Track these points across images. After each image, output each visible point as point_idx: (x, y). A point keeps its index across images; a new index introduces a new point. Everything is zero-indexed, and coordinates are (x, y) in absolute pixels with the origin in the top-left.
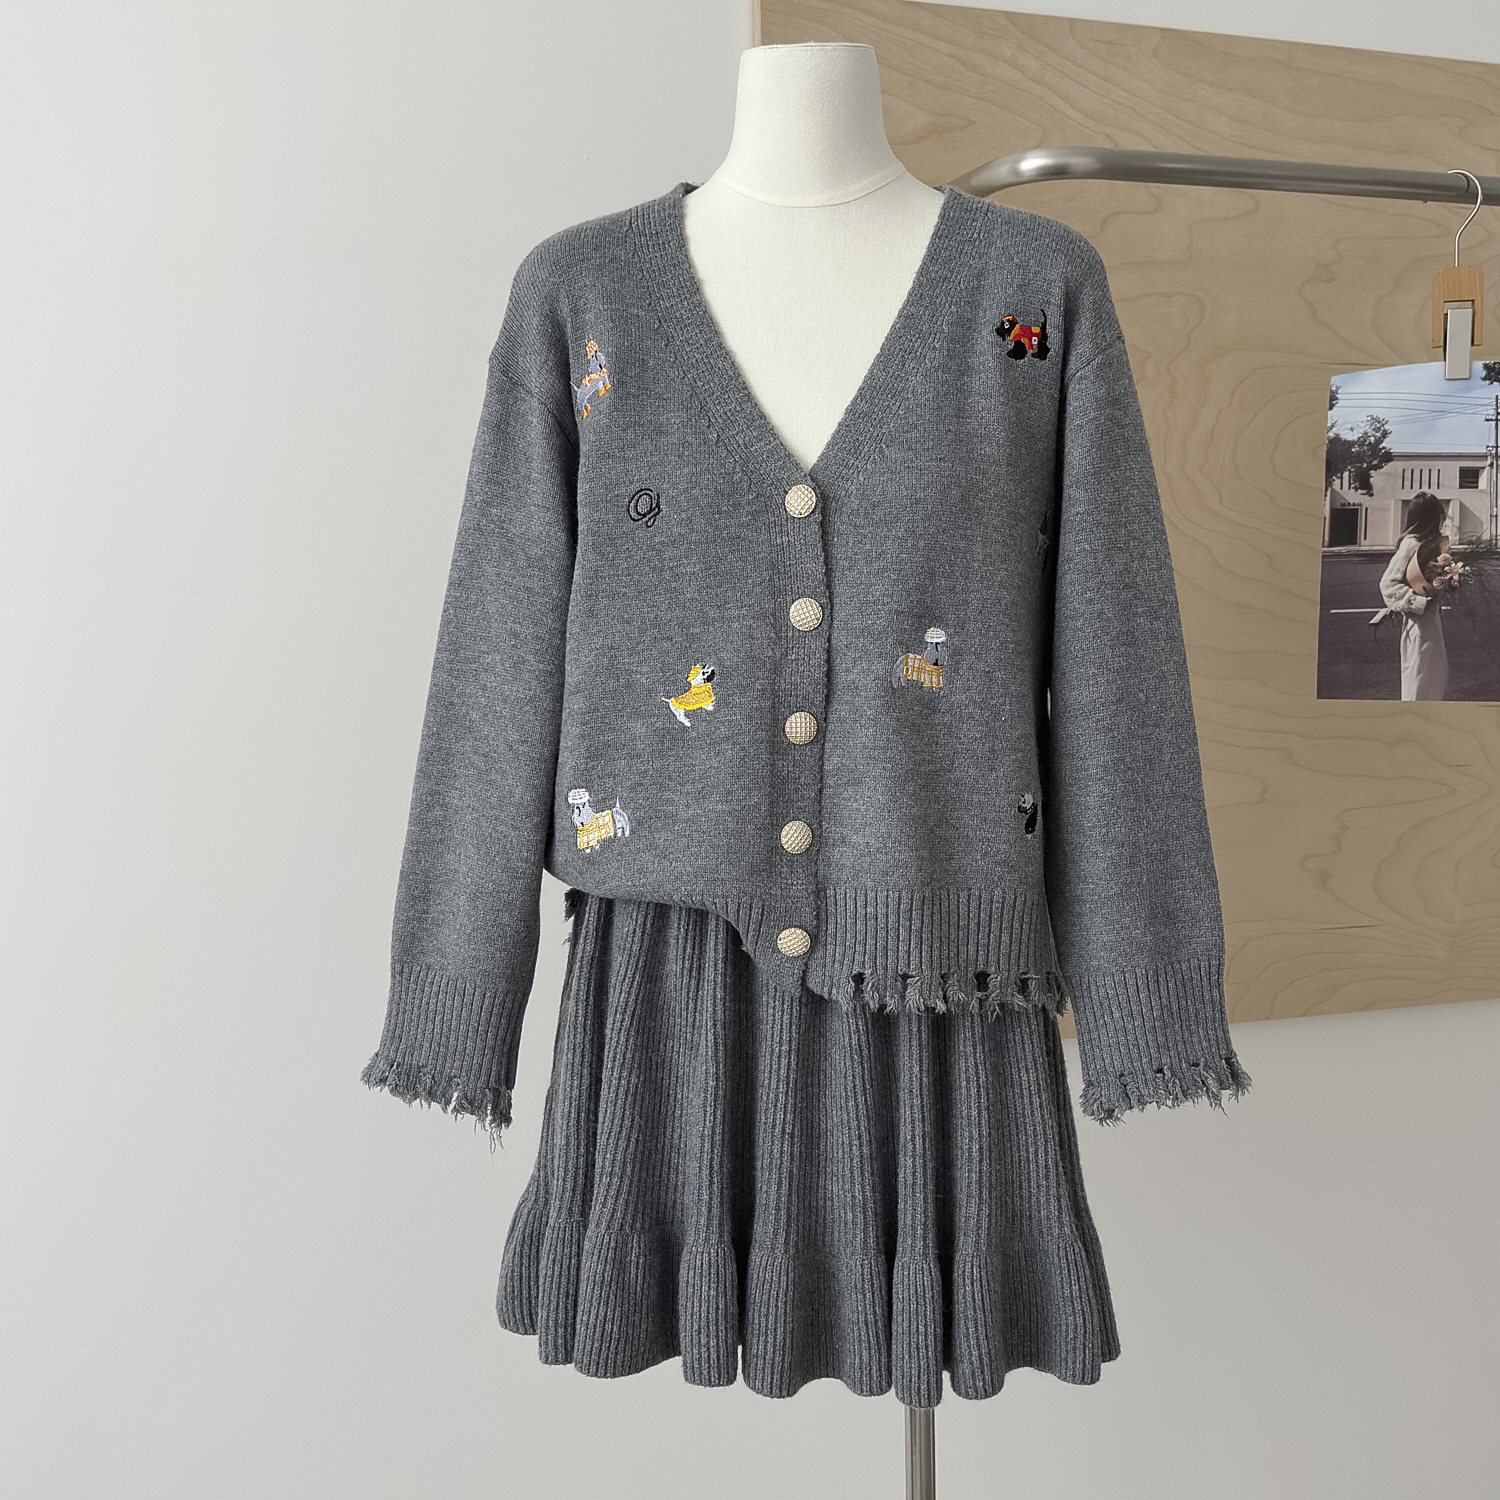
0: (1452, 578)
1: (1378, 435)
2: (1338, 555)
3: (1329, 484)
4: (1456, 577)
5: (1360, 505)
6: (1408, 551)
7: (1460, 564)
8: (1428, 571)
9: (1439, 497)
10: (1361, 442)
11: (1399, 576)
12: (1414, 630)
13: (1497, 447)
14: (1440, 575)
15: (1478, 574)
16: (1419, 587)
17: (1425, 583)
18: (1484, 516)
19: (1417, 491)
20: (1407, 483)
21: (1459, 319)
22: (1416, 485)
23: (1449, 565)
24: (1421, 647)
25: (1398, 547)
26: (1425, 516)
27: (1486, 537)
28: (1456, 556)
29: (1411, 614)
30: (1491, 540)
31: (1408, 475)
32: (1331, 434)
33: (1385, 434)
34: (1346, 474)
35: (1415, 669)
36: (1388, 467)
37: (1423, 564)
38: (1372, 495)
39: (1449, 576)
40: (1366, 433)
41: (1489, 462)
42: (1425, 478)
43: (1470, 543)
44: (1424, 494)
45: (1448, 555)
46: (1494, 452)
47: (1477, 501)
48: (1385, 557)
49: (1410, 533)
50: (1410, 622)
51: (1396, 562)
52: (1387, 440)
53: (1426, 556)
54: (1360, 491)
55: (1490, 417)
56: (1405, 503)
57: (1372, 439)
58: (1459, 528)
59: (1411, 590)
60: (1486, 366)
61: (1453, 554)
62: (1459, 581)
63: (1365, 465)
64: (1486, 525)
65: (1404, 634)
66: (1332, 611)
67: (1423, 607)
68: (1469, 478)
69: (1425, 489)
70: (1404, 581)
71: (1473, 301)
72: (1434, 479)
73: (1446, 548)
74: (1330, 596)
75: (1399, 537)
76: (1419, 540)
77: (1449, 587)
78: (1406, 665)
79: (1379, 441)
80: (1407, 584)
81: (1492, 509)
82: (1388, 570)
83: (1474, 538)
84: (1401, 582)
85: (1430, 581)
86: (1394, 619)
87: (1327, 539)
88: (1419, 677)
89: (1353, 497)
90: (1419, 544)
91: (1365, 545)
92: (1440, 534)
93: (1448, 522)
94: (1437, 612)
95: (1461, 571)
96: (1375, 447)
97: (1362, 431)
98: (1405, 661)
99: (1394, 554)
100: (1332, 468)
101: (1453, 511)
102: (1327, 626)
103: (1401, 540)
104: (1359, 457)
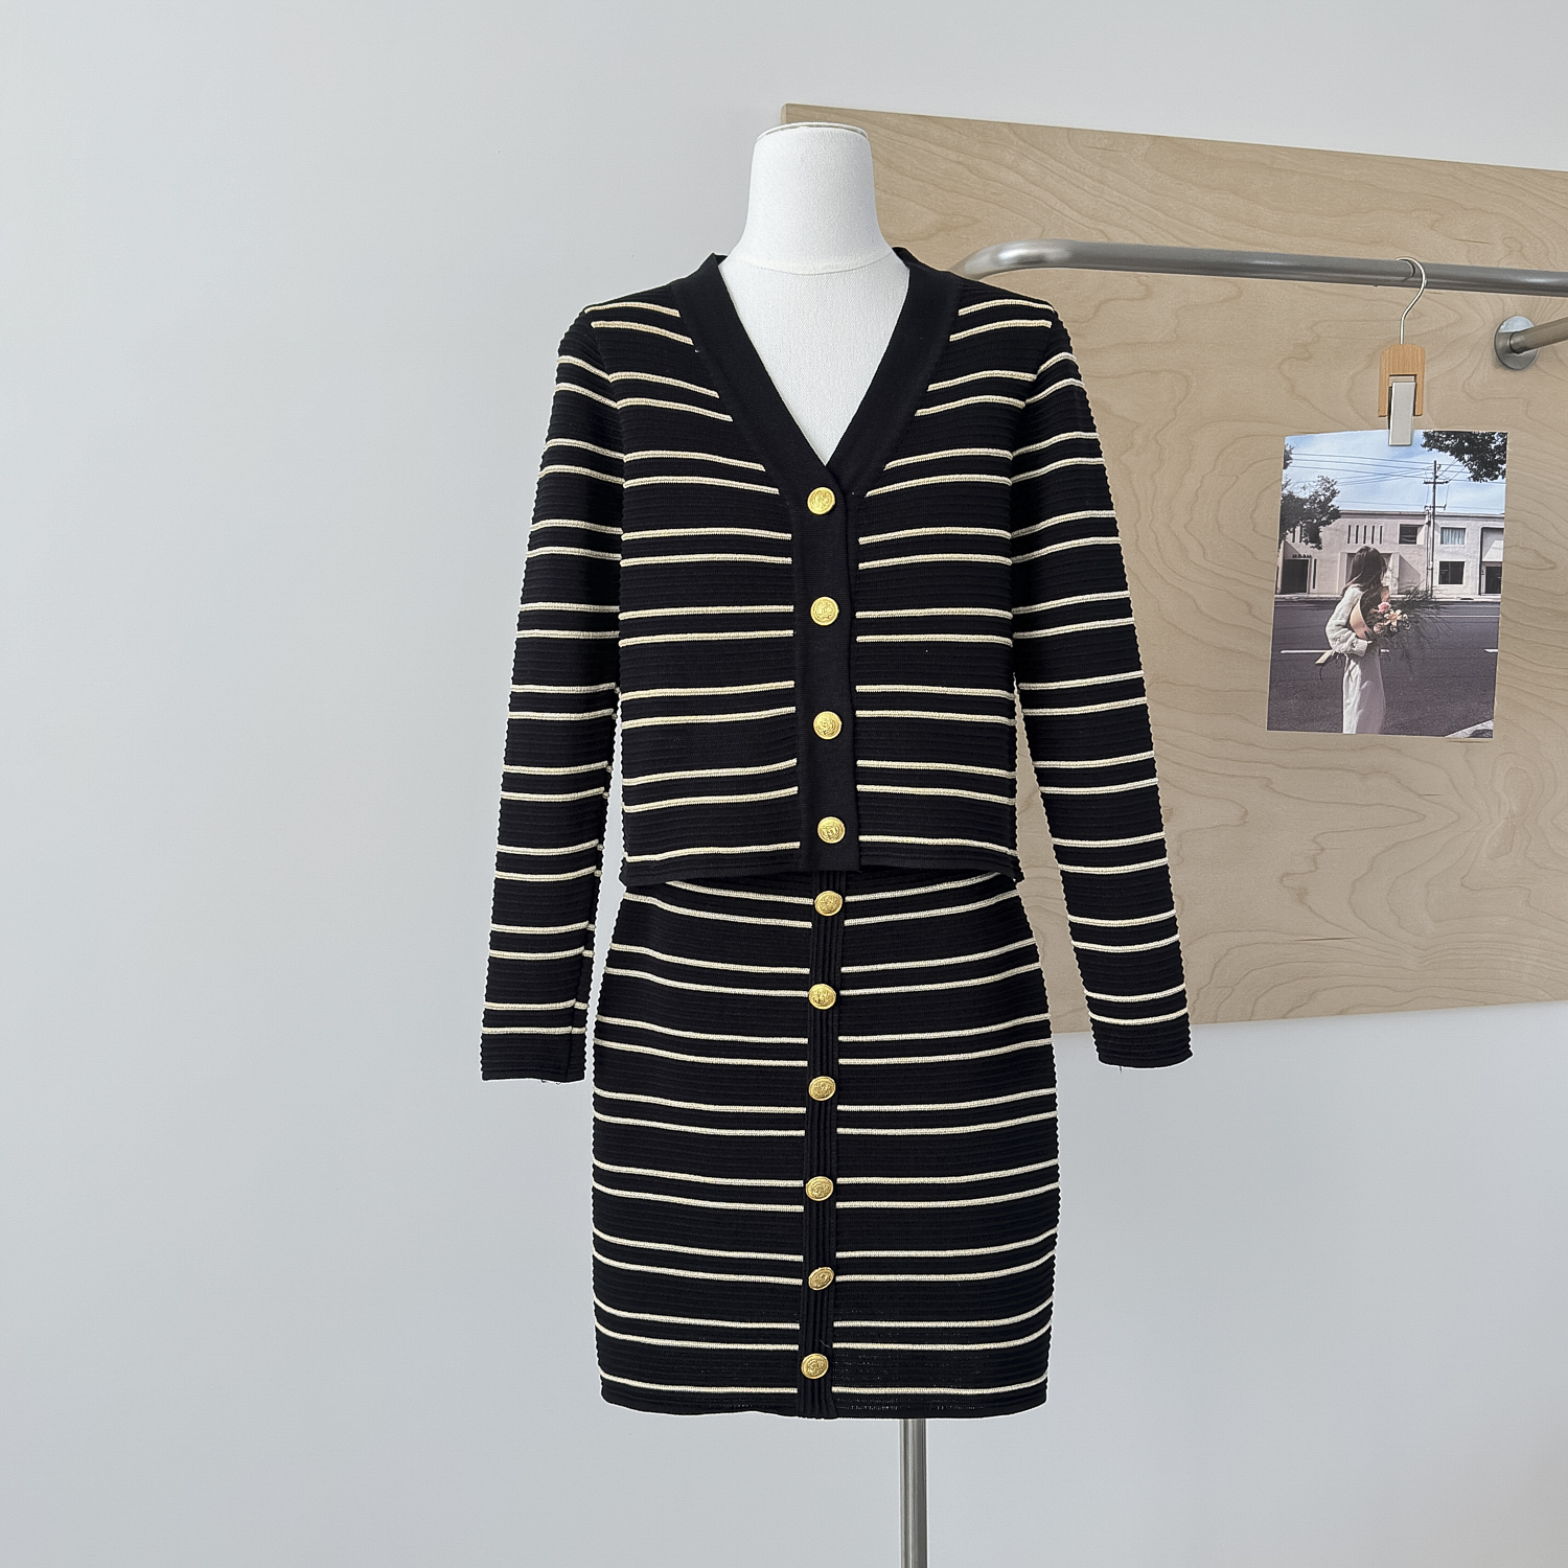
0: (1390, 624)
1: (1328, 494)
2: (1291, 601)
3: (1282, 537)
4: (1394, 624)
5: (1310, 557)
6: (1352, 599)
7: (1399, 612)
8: (1368, 618)
9: (1381, 551)
10: (1313, 499)
11: (1344, 621)
12: (1355, 670)
13: (1434, 507)
14: (1380, 621)
15: (1414, 621)
16: (1361, 632)
17: (1366, 629)
18: (1421, 569)
19: (1361, 545)
20: (1353, 539)
21: (1403, 390)
22: (1361, 540)
23: (1389, 612)
24: (1361, 685)
25: (1343, 595)
26: (1368, 567)
27: (1422, 588)
28: (1395, 604)
29: (1353, 656)
30: (1427, 591)
31: (1353, 531)
32: (1285, 492)
33: (1334, 494)
34: (1298, 529)
35: (1356, 706)
36: (1336, 523)
37: (1365, 611)
38: (1320, 548)
39: (1388, 622)
40: (1317, 492)
41: (1427, 521)
42: (1369, 534)
43: (1408, 593)
44: (1367, 548)
45: (1388, 604)
46: (1431, 511)
47: (1414, 555)
48: (1330, 604)
49: (1354, 583)
50: (1352, 663)
51: (1341, 609)
52: (1335, 499)
53: (1368, 605)
54: (1310, 544)
55: (1429, 480)
56: (1350, 555)
57: (1322, 498)
58: (1398, 579)
59: (1354, 634)
60: (1426, 434)
61: (1392, 603)
62: (1397, 627)
63: (1315, 521)
64: (1423, 576)
65: (1346, 674)
66: (1283, 652)
67: (1364, 650)
68: (1408, 535)
69: (1368, 543)
70: (1347, 626)
71: (1415, 375)
72: (1376, 536)
73: (1385, 597)
74: (1281, 639)
75: (1345, 586)
76: (1362, 589)
77: (1388, 632)
78: (1348, 701)
79: (1329, 500)
80: (1350, 629)
81: (1428, 561)
82: (1333, 616)
83: (1412, 588)
84: (1344, 627)
85: (1371, 627)
86: (1339, 660)
87: (1279, 586)
88: (1361, 711)
89: (1304, 549)
90: (1362, 593)
91: (1315, 592)
92: (1381, 585)
93: (1388, 573)
94: (1377, 654)
95: (1399, 618)
96: (1324, 505)
97: (1312, 490)
98: (1347, 697)
99: (1337, 602)
100: (1286, 524)
101: (1393, 563)
102: (1279, 666)
103: (1346, 589)
104: (1310, 514)
